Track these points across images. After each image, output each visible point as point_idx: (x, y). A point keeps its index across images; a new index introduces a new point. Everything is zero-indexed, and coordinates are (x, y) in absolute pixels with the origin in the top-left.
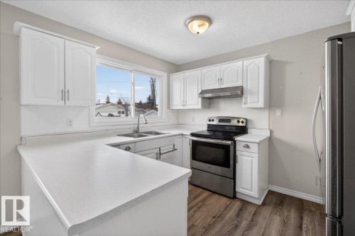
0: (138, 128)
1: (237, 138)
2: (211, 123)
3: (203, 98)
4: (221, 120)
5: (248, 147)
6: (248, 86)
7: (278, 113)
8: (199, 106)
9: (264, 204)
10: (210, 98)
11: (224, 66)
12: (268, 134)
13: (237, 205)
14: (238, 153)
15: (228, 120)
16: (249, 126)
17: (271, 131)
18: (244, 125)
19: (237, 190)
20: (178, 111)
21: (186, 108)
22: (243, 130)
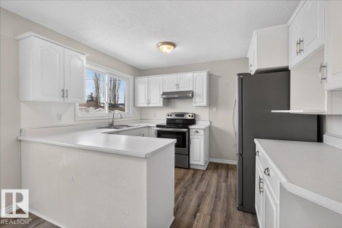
0: (113, 122)
1: (191, 127)
2: (170, 117)
3: (164, 98)
4: (177, 115)
5: (197, 132)
6: (197, 91)
7: (214, 109)
8: (161, 105)
9: (207, 169)
10: (169, 98)
11: (180, 75)
12: (208, 124)
13: (191, 172)
14: (191, 137)
15: (182, 115)
16: (197, 119)
17: (211, 122)
18: (193, 118)
19: (191, 163)
20: (141, 108)
21: (149, 105)
22: (193, 122)
